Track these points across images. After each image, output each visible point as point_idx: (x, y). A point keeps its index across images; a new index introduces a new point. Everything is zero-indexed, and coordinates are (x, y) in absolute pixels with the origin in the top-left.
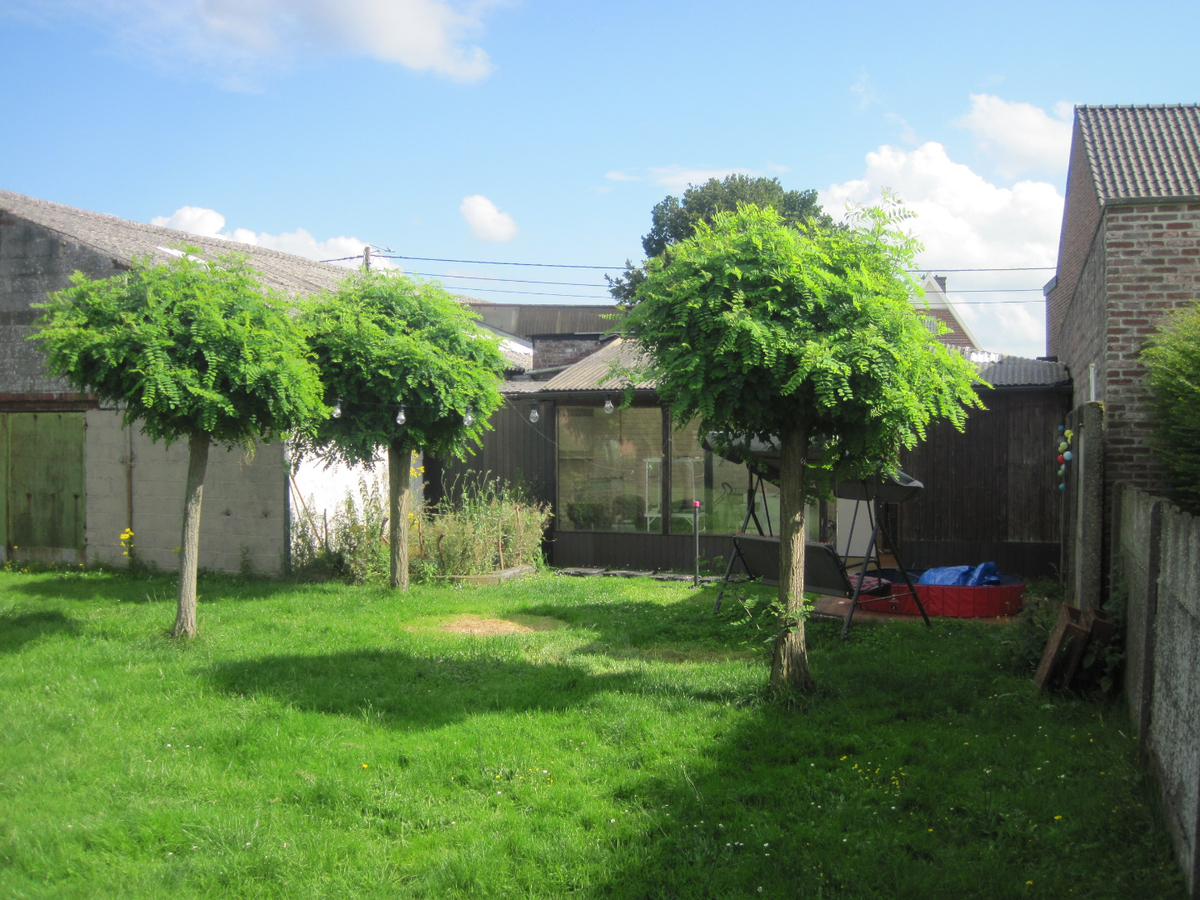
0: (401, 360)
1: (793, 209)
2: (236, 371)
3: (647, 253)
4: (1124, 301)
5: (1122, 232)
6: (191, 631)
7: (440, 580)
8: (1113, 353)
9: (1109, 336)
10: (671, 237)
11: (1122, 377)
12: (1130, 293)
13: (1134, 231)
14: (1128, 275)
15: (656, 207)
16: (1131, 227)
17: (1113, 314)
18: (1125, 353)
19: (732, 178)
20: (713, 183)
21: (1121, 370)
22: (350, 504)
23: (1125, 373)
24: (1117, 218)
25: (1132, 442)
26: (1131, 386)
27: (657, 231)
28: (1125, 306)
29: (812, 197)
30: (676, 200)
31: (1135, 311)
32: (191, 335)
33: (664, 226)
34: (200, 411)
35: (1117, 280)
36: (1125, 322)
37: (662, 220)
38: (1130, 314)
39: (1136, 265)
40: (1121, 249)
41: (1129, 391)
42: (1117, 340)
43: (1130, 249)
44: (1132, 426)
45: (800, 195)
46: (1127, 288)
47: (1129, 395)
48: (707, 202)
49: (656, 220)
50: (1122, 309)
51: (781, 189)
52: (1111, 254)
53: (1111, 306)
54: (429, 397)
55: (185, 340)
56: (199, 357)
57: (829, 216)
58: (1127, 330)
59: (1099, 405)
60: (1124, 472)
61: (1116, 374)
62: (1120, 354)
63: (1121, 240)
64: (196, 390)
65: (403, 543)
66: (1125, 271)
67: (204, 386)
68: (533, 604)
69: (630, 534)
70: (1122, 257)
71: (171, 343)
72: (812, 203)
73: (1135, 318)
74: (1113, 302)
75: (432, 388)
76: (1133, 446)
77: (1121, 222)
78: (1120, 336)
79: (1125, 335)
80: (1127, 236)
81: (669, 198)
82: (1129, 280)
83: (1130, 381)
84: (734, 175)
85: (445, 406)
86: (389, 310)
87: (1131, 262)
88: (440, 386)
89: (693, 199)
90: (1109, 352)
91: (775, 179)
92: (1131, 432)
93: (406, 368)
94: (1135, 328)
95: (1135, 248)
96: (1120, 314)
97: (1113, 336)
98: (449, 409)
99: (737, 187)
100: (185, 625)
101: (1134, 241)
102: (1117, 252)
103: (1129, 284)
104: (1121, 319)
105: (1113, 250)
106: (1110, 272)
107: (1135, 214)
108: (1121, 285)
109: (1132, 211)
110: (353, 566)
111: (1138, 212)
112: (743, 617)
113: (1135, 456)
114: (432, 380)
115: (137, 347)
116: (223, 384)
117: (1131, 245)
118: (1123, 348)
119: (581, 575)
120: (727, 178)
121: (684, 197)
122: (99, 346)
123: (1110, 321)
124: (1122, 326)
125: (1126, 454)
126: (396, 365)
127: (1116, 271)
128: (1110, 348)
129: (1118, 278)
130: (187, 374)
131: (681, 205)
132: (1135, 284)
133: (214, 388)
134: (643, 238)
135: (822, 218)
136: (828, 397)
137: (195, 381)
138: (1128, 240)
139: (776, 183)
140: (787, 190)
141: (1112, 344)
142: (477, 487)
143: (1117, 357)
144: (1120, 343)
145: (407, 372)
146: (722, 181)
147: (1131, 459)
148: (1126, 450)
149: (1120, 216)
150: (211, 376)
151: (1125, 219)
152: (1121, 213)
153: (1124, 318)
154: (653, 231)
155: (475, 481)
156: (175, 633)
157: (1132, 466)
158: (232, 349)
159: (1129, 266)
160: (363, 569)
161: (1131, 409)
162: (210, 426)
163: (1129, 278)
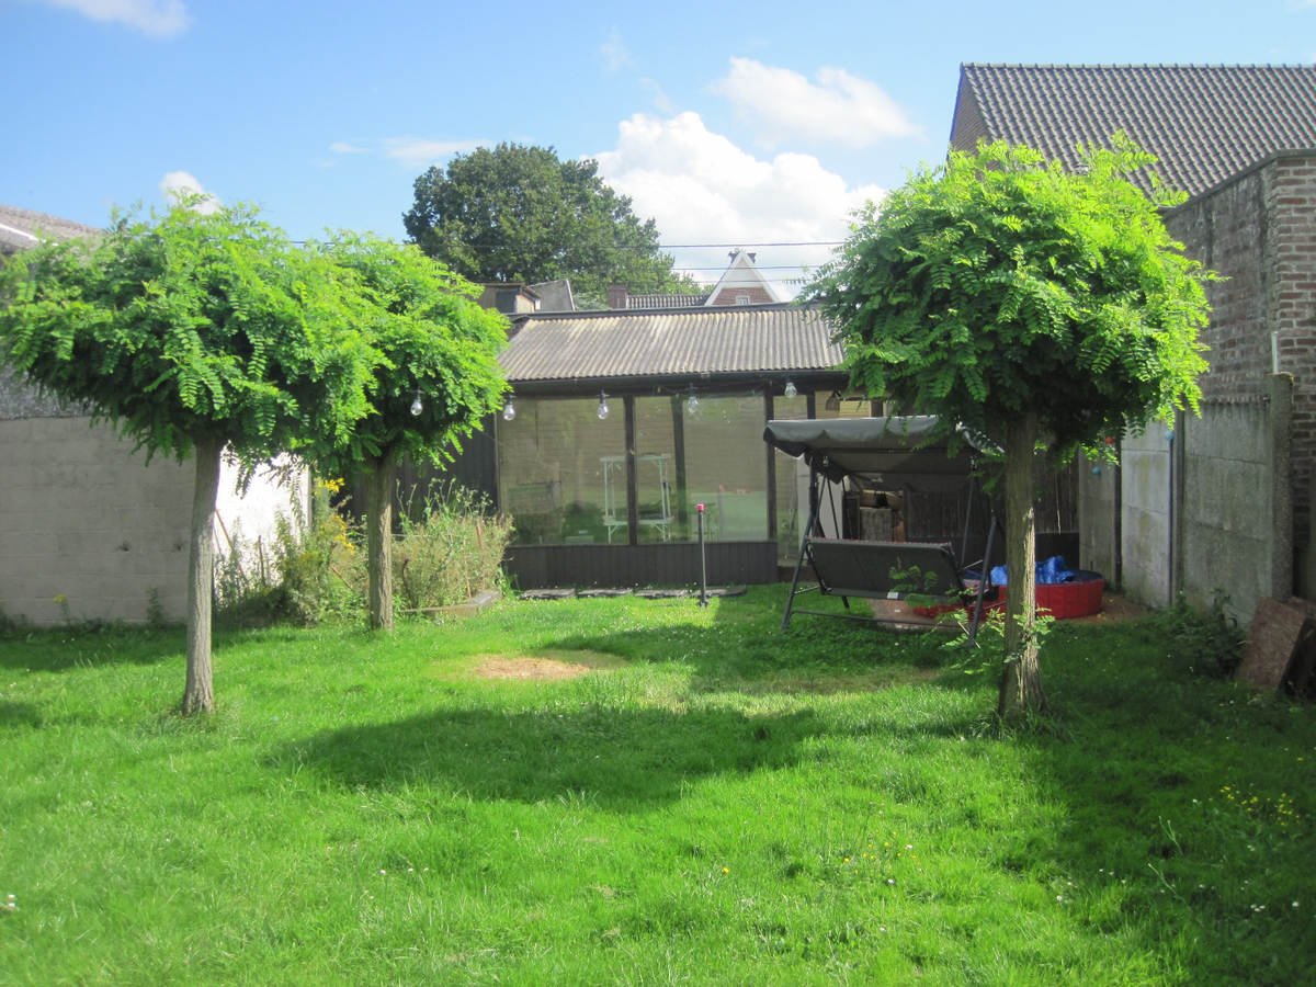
0: (400, 345)
1: (572, 181)
2: (291, 357)
3: (409, 232)
4: (1297, 263)
5: (1293, 187)
6: (208, 703)
7: (410, 614)
8: (1286, 319)
9: (1282, 301)
10: (435, 213)
11: (1296, 346)
12: (1304, 253)
13: (1306, 186)
14: (1301, 234)
15: (419, 179)
16: (1303, 182)
17: (1286, 277)
18: (1299, 319)
19: (503, 147)
20: (482, 153)
21: (1295, 339)
22: (283, 528)
23: (1299, 342)
24: (1288, 172)
25: (1308, 416)
26: (1306, 356)
27: (420, 207)
28: (1298, 268)
29: (593, 168)
30: (440, 171)
31: (1309, 273)
32: (232, 310)
33: (427, 200)
34: (250, 411)
35: (1289, 239)
36: (1299, 286)
37: (425, 194)
38: (1304, 277)
39: (1309, 224)
40: (1293, 206)
41: (1305, 361)
42: (1290, 305)
43: (1301, 206)
44: (1308, 399)
45: (579, 166)
46: (1300, 249)
47: (1304, 365)
48: (477, 174)
49: (419, 195)
50: (1295, 272)
51: (556, 159)
52: (1282, 211)
53: (1284, 268)
54: (433, 390)
55: (222, 316)
56: (242, 337)
57: (610, 189)
58: (1301, 294)
59: (1288, 376)
60: (1302, 449)
61: (1290, 343)
62: (1294, 321)
63: (1292, 196)
64: (239, 383)
65: (386, 571)
66: (1297, 230)
67: (252, 378)
68: (559, 635)
69: (591, 547)
70: (1295, 215)
71: (206, 321)
72: (592, 175)
73: (1309, 281)
74: (1285, 263)
75: (439, 378)
76: (1310, 421)
77: (1292, 176)
78: (1294, 301)
79: (1299, 300)
80: (1298, 191)
81: (432, 169)
82: (1302, 239)
83: (1305, 350)
84: (505, 144)
85: (453, 400)
86: (371, 281)
87: (1303, 220)
88: (448, 373)
89: (462, 169)
90: (1282, 319)
91: (551, 148)
92: (1307, 405)
93: (409, 355)
94: (1309, 292)
95: (1307, 205)
96: (1294, 277)
97: (1285, 301)
98: (458, 404)
99: (509, 157)
100: (201, 698)
101: (1307, 197)
102: (1289, 209)
103: (1303, 244)
104: (1294, 282)
105: (1284, 206)
106: (1281, 231)
107: (1307, 167)
108: (1293, 245)
109: (1303, 164)
110: (302, 604)
111: (1310, 164)
112: (959, 634)
113: (1312, 432)
114: (439, 368)
115: (162, 328)
116: (275, 373)
117: (1303, 201)
118: (1297, 315)
119: (554, 597)
120: (498, 147)
121: (448, 168)
122: (102, 326)
123: (1283, 285)
124: (1295, 290)
125: (1303, 430)
126: (396, 350)
127: (1288, 230)
128: (1283, 315)
129: (1290, 238)
130: (228, 362)
131: (446, 177)
132: (1308, 244)
133: (264, 381)
134: (404, 215)
135: (603, 191)
136: (1140, 370)
137: (238, 372)
138: (1300, 196)
139: (552, 152)
140: (563, 159)
141: (1285, 310)
142: (440, 499)
143: (1290, 324)
144: (1294, 309)
145: (408, 358)
146: (492, 150)
147: (1307, 435)
148: (1302, 425)
149: (1291, 169)
150: (258, 365)
151: (1296, 173)
152: (1293, 165)
153: (1298, 282)
154: (416, 207)
155: (439, 492)
156: (187, 707)
157: (1308, 444)
158: (279, 327)
159: (1302, 225)
160: (313, 607)
161: (1307, 381)
162: (267, 429)
163: (1302, 237)
